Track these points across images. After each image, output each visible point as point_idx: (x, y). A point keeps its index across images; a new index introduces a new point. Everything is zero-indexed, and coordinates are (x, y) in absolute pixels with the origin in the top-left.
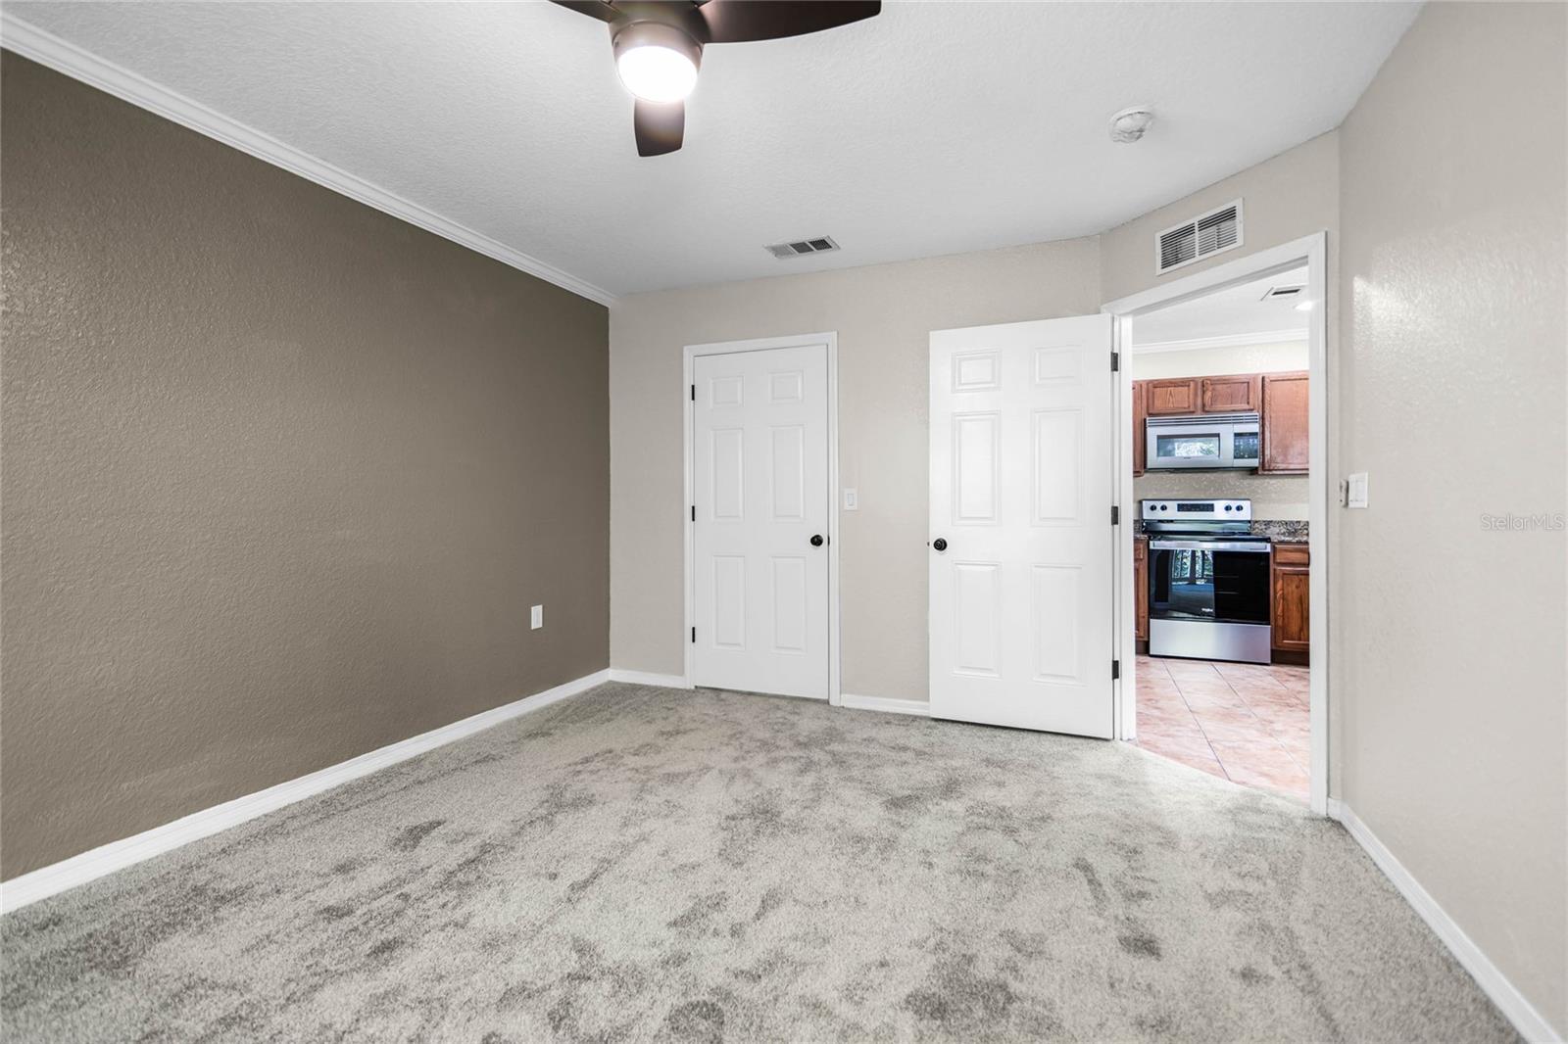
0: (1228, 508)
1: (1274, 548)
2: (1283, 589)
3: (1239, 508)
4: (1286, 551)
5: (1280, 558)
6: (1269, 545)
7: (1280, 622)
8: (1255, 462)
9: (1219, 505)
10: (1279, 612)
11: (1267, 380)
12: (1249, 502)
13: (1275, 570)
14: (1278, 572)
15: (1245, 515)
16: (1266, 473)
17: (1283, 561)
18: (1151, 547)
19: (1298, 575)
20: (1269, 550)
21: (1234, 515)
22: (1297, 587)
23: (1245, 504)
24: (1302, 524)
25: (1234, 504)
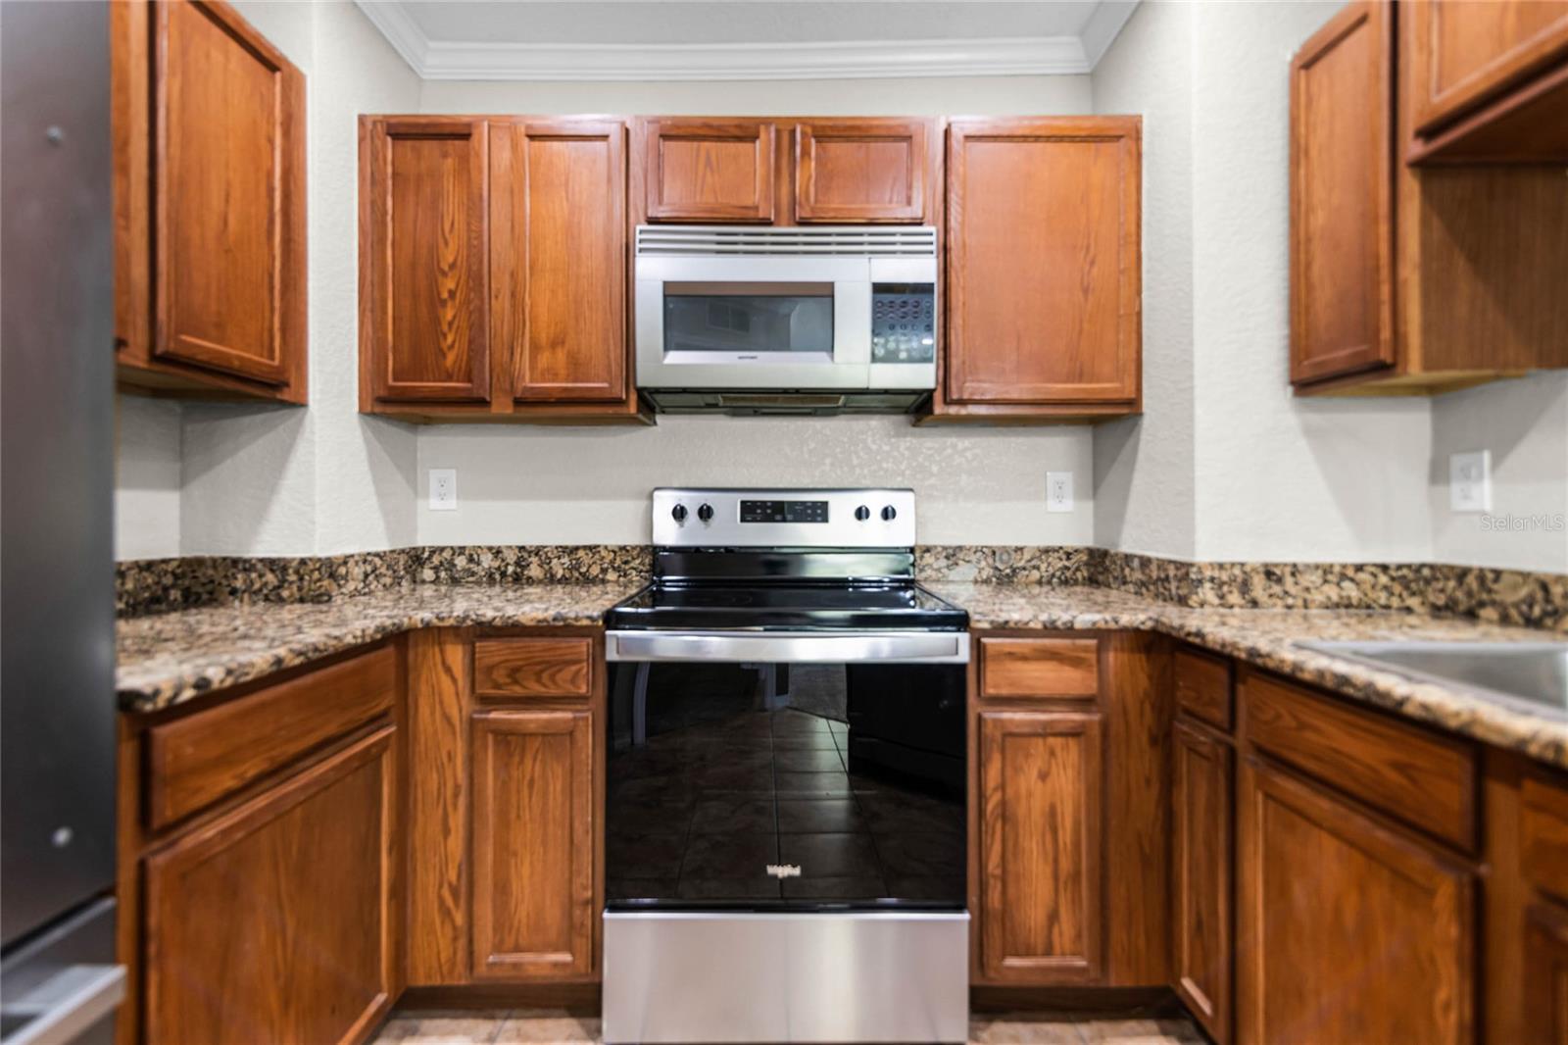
0: (861, 514)
1: (978, 648)
2: (1003, 787)
3: (888, 514)
4: (1012, 656)
5: (997, 680)
6: (964, 638)
7: (994, 899)
8: (924, 376)
9: (841, 507)
10: (993, 864)
11: (957, 133)
12: (910, 495)
13: (980, 718)
14: (988, 730)
15: (901, 533)
16: (953, 410)
17: (1005, 691)
18: (612, 655)
19: (1044, 736)
20: (964, 656)
21: (875, 532)
22: (1043, 776)
23: (903, 503)
24: (1027, 556)
25: (875, 502)
